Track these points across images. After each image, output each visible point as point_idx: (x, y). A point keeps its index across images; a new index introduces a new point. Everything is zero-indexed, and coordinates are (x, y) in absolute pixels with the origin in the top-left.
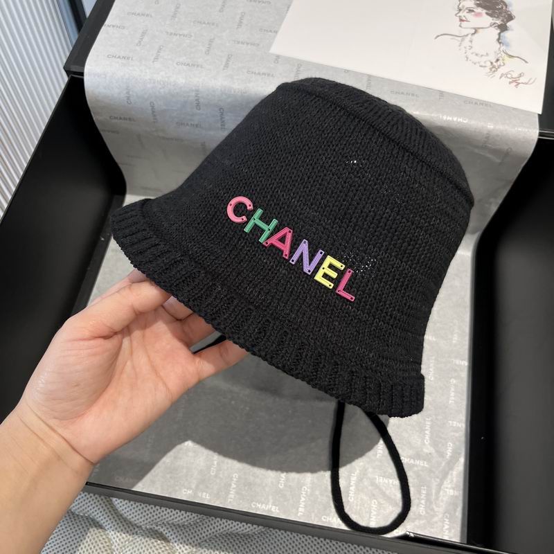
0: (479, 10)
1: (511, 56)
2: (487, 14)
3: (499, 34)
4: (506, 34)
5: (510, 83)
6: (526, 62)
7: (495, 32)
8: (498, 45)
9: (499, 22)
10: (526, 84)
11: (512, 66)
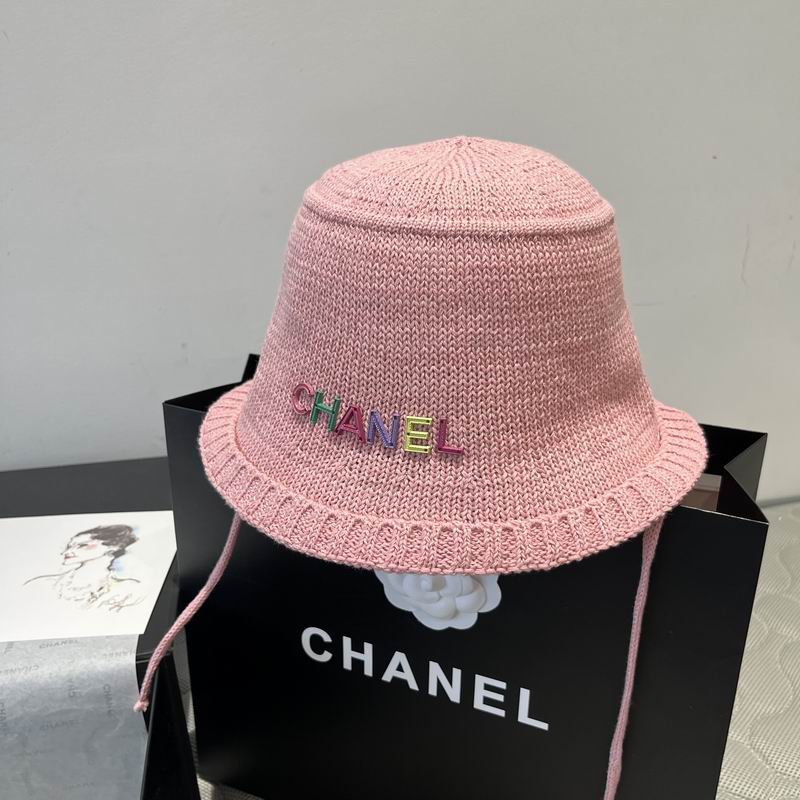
0: (96, 542)
1: (119, 580)
2: (103, 544)
3: (112, 562)
4: (122, 559)
5: (110, 609)
6: (138, 581)
7: (108, 559)
8: (108, 572)
9: (115, 549)
10: (132, 605)
11: (117, 591)
